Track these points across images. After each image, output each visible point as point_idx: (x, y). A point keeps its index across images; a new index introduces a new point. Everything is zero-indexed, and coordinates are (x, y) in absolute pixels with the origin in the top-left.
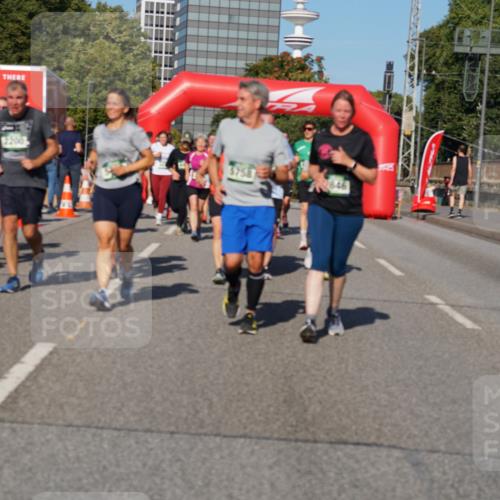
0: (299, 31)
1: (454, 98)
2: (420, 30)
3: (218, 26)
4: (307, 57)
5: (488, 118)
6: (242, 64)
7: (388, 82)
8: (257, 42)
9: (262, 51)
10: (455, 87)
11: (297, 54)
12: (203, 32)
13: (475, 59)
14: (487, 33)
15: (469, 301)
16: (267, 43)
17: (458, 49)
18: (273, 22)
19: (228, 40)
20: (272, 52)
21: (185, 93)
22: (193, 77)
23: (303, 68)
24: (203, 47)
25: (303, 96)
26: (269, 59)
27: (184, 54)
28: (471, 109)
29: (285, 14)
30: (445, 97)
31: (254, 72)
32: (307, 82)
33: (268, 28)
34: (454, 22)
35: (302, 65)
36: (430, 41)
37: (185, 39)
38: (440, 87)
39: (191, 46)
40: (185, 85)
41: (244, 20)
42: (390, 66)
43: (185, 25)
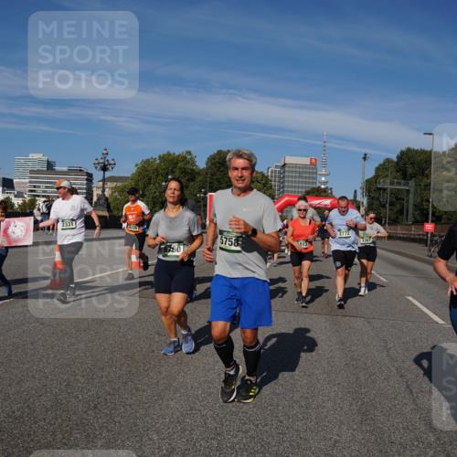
0: (323, 179)
1: (378, 202)
2: (366, 178)
3: (296, 177)
4: (327, 188)
5: (390, 210)
6: (304, 190)
7: (355, 196)
8: (309, 183)
9: (311, 186)
10: (378, 199)
11: (323, 187)
12: (290, 179)
13: (385, 190)
14: (388, 181)
15: (383, 273)
16: (313, 183)
17: (379, 186)
18: (314, 176)
19: (299, 182)
20: (314, 186)
21: (287, 201)
22: (288, 196)
23: (325, 192)
24: (290, 184)
25: (327, 202)
26: (314, 188)
27: (283, 187)
28: (384, 206)
29: (319, 173)
30: (376, 202)
31: (308, 193)
32: (327, 197)
33: (313, 178)
34: (376, 177)
35: (325, 190)
36: (368, 182)
37: (283, 182)
38: (373, 198)
39: (286, 184)
40: (286, 199)
41: (304, 175)
42: (355, 192)
43: (284, 177)
